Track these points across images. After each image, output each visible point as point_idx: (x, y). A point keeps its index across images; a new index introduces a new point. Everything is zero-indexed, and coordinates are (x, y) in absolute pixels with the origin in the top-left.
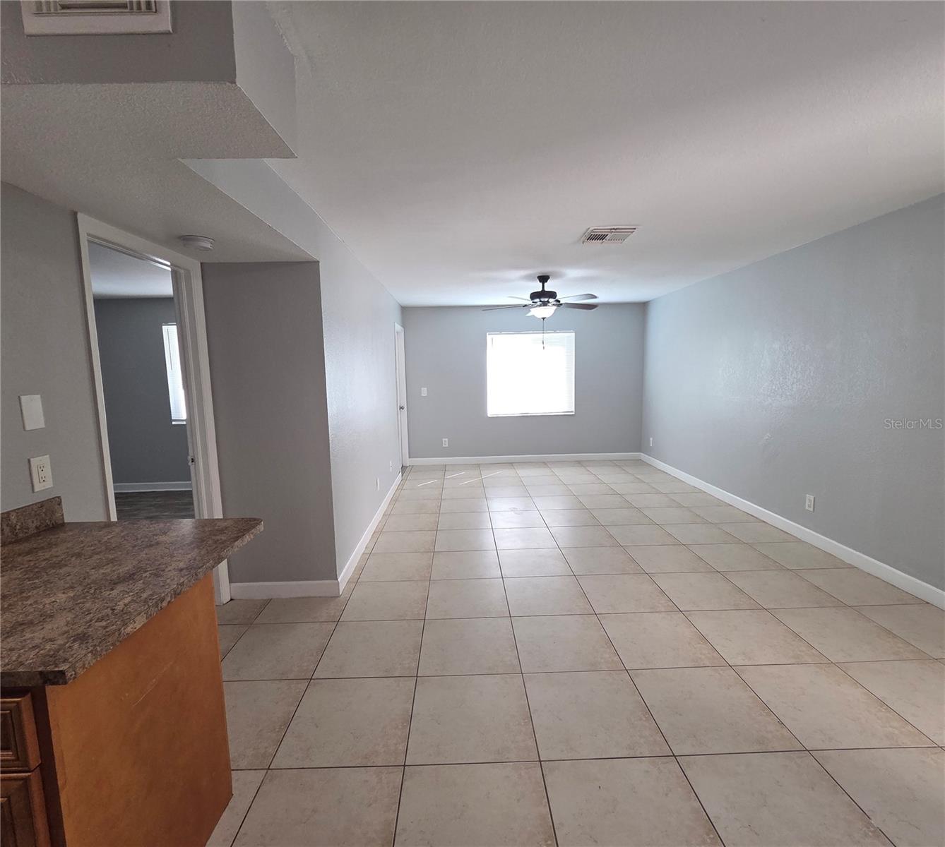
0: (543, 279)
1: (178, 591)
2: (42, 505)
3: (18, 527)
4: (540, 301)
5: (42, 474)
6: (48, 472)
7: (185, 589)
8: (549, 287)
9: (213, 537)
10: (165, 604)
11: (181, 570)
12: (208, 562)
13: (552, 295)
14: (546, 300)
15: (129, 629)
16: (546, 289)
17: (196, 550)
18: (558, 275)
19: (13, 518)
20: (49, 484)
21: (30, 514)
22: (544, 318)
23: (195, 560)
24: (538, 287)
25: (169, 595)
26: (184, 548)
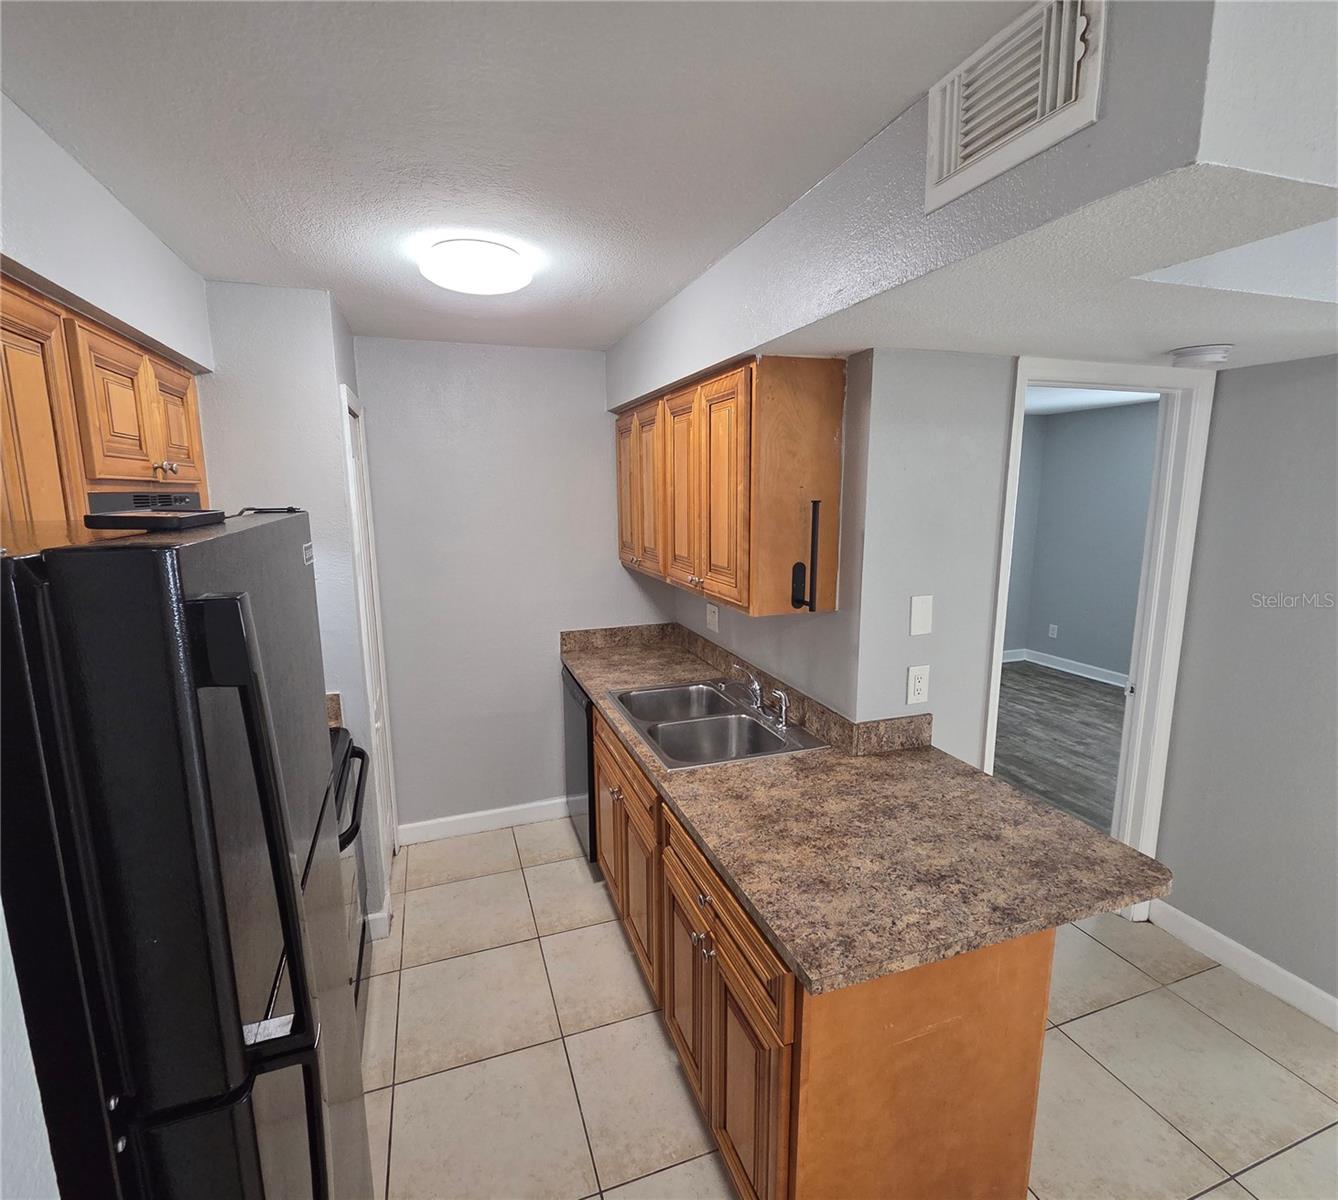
1: (975, 943)
2: (911, 719)
3: (884, 739)
5: (918, 686)
6: (924, 686)
7: (987, 943)
9: (1072, 871)
10: (950, 953)
11: (995, 909)
12: (1037, 917)
15: (894, 966)
17: (1035, 881)
19: (882, 728)
20: (924, 697)
21: (898, 728)
23: (1023, 900)
25: (960, 944)
26: (1023, 866)
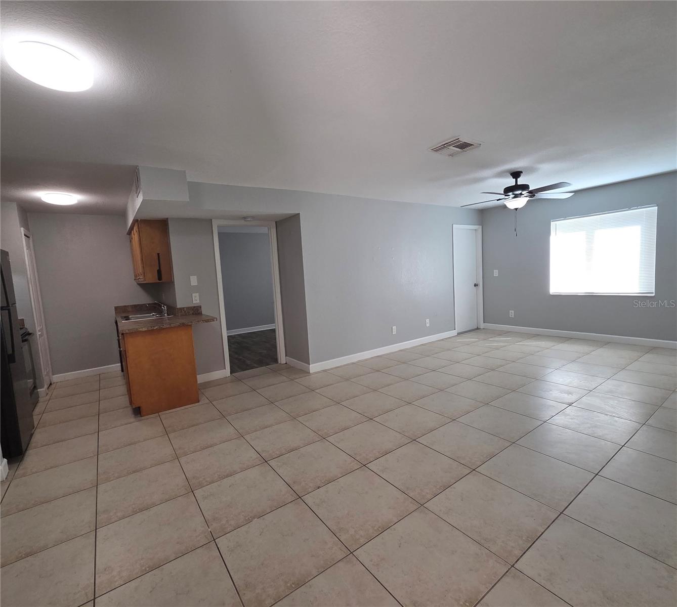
0: (516, 175)
2: (195, 307)
3: (186, 312)
4: (513, 194)
5: (196, 298)
6: (198, 298)
8: (521, 181)
13: (525, 187)
14: (520, 192)
16: (519, 183)
18: (531, 170)
20: (198, 301)
22: (516, 209)
24: (511, 182)
